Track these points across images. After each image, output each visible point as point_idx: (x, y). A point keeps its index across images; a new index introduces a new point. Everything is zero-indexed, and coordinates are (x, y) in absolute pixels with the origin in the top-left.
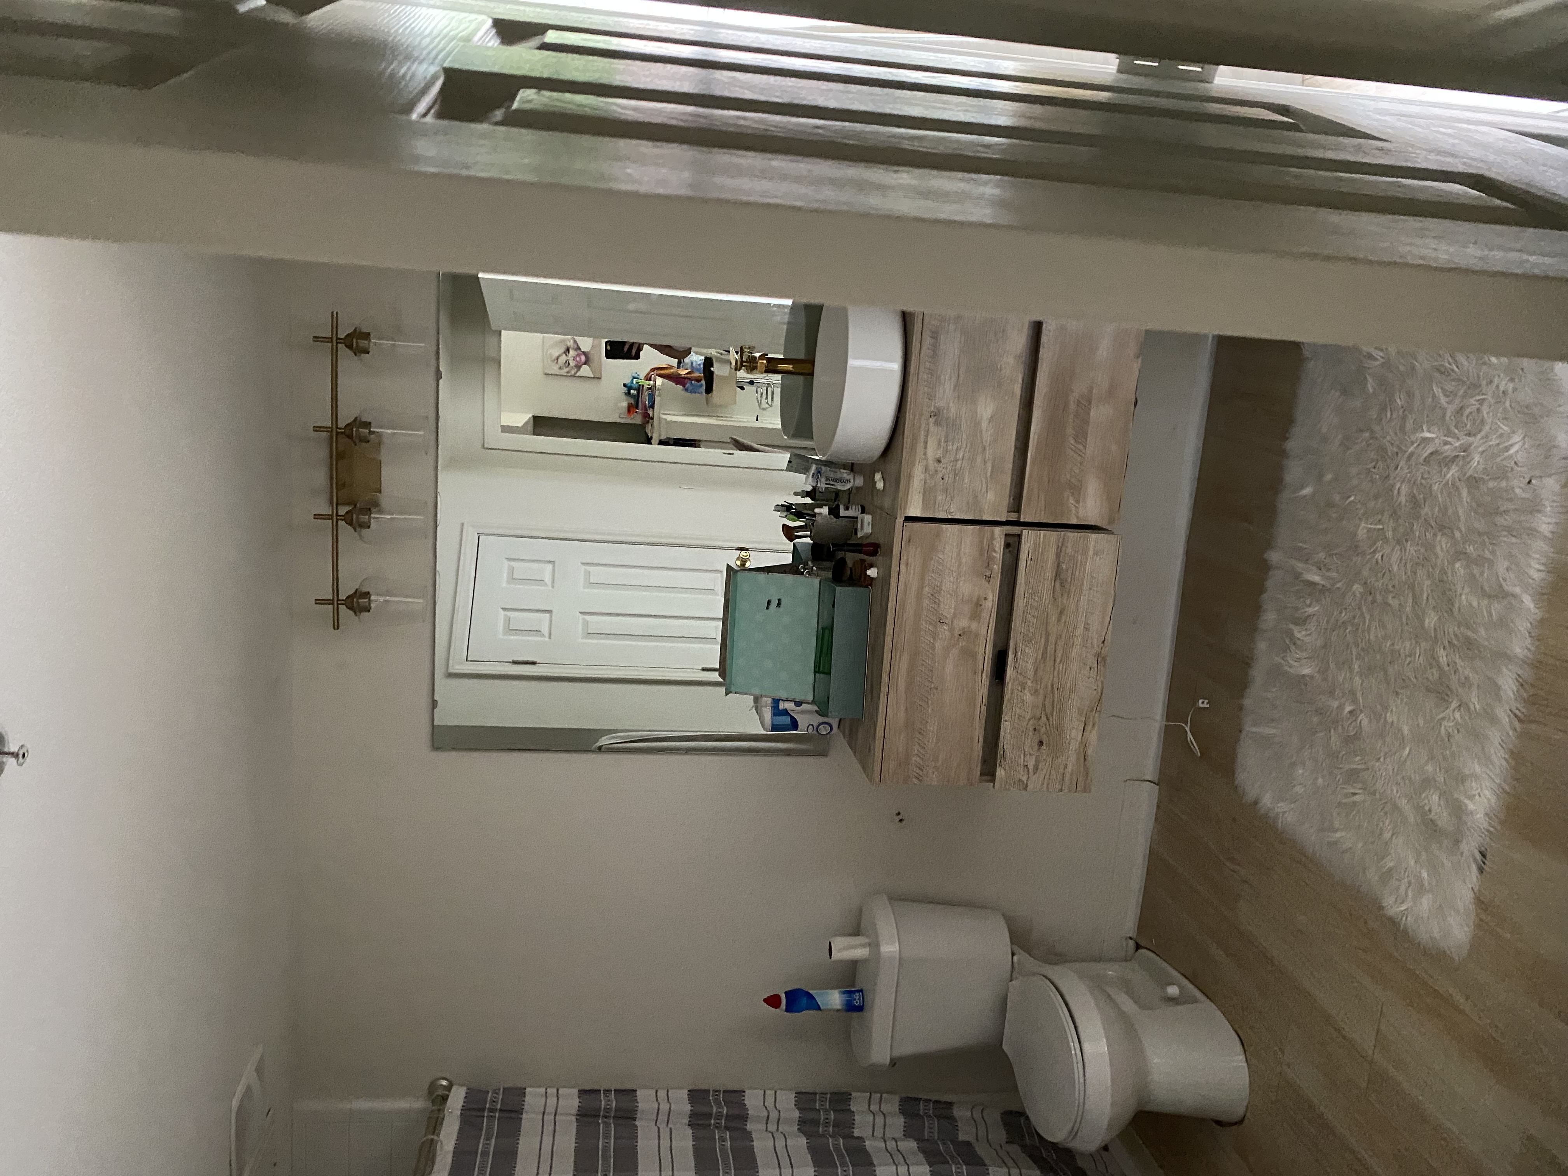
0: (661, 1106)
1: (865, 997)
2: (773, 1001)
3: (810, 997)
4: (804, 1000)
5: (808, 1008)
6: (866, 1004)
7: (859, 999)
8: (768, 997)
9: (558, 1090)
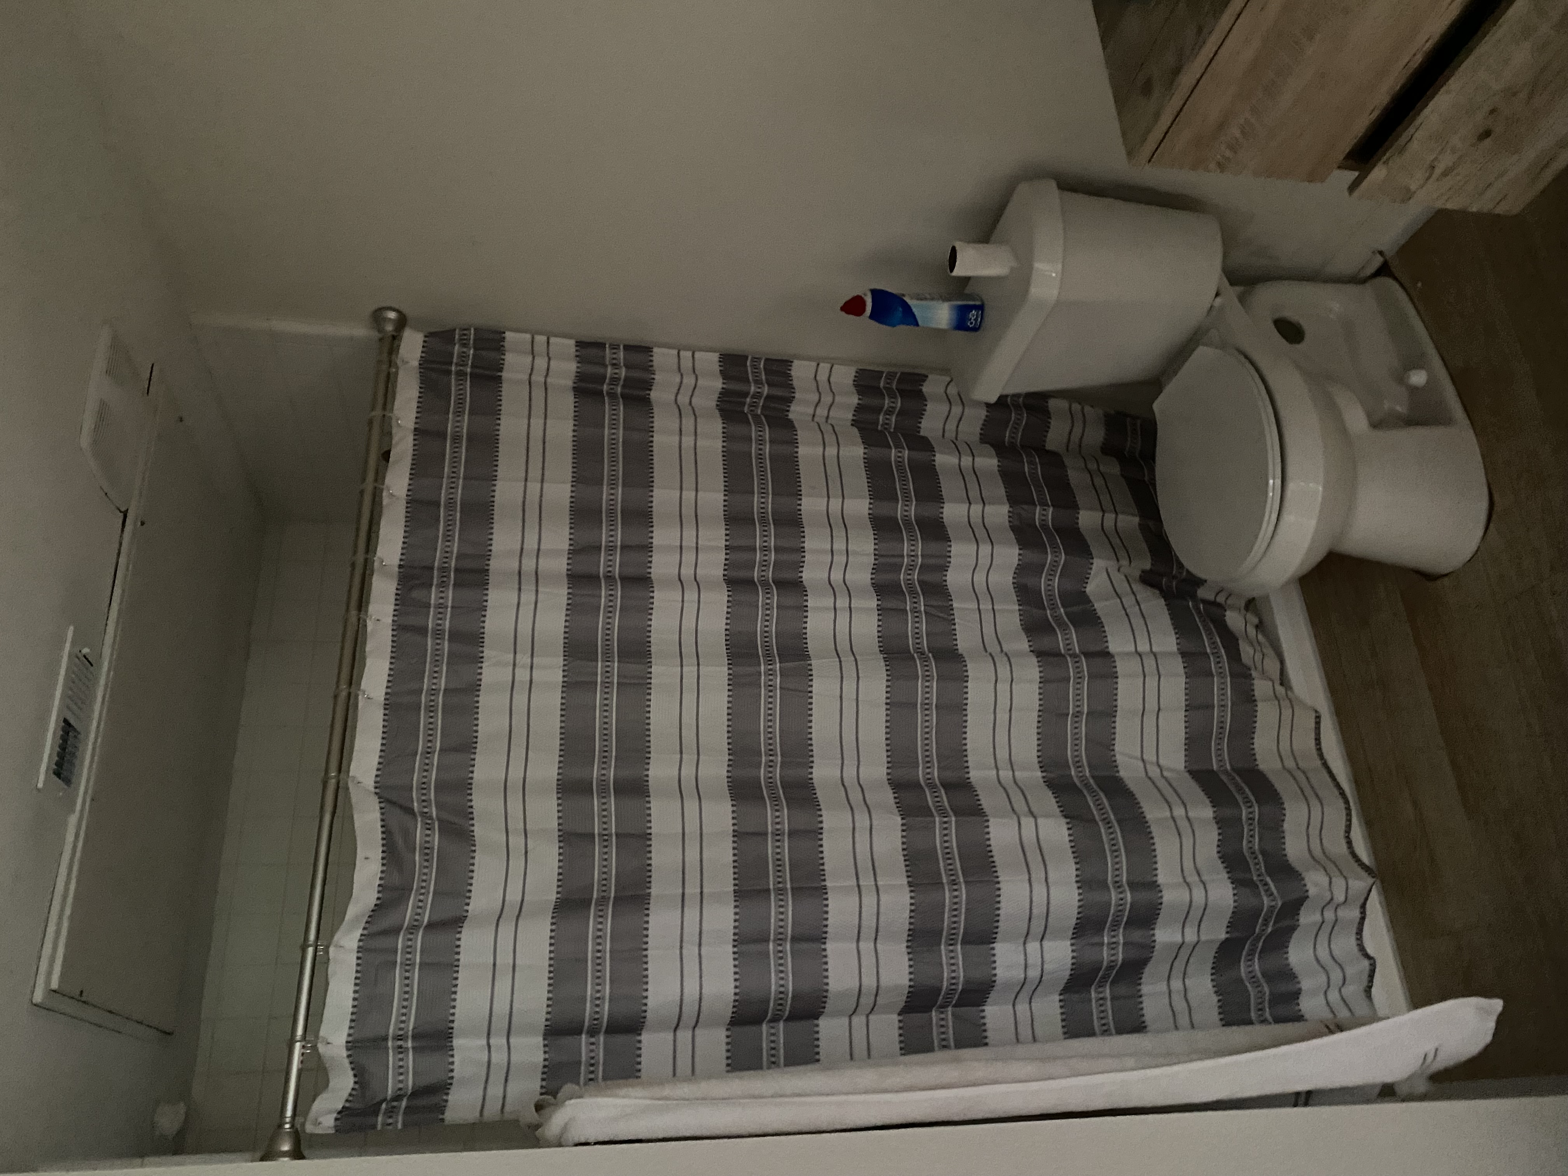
0: (685, 381)
1: (986, 319)
2: (854, 306)
3: (907, 309)
4: (899, 313)
5: (903, 322)
6: (983, 325)
7: (976, 320)
8: (846, 303)
9: (548, 339)
